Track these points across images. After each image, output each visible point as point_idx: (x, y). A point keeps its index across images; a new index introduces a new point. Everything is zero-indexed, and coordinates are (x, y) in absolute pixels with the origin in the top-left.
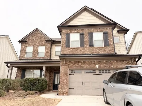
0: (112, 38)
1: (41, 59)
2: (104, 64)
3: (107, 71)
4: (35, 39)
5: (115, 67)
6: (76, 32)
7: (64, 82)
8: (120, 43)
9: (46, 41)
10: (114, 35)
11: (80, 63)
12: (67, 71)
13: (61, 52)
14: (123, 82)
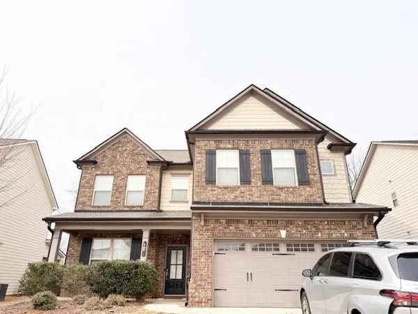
0: (316, 164)
1: (135, 209)
2: (300, 229)
3: (305, 245)
4: (120, 156)
5: (325, 237)
6: (229, 146)
7: (203, 272)
8: (335, 175)
9: (149, 162)
10: (320, 155)
11: (241, 226)
12: (210, 243)
13: (195, 197)
14: (344, 274)
